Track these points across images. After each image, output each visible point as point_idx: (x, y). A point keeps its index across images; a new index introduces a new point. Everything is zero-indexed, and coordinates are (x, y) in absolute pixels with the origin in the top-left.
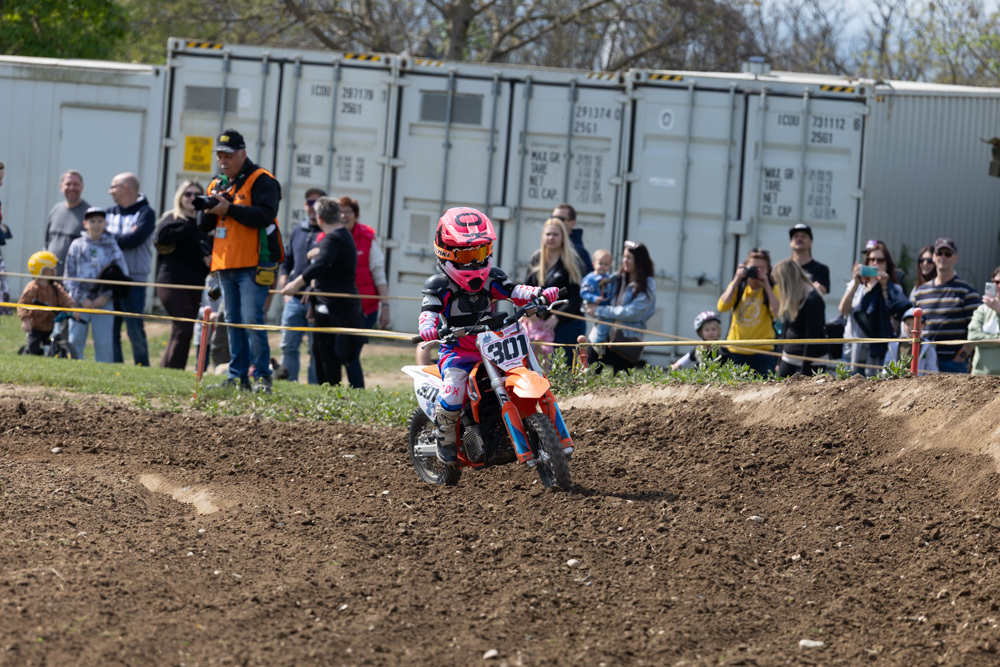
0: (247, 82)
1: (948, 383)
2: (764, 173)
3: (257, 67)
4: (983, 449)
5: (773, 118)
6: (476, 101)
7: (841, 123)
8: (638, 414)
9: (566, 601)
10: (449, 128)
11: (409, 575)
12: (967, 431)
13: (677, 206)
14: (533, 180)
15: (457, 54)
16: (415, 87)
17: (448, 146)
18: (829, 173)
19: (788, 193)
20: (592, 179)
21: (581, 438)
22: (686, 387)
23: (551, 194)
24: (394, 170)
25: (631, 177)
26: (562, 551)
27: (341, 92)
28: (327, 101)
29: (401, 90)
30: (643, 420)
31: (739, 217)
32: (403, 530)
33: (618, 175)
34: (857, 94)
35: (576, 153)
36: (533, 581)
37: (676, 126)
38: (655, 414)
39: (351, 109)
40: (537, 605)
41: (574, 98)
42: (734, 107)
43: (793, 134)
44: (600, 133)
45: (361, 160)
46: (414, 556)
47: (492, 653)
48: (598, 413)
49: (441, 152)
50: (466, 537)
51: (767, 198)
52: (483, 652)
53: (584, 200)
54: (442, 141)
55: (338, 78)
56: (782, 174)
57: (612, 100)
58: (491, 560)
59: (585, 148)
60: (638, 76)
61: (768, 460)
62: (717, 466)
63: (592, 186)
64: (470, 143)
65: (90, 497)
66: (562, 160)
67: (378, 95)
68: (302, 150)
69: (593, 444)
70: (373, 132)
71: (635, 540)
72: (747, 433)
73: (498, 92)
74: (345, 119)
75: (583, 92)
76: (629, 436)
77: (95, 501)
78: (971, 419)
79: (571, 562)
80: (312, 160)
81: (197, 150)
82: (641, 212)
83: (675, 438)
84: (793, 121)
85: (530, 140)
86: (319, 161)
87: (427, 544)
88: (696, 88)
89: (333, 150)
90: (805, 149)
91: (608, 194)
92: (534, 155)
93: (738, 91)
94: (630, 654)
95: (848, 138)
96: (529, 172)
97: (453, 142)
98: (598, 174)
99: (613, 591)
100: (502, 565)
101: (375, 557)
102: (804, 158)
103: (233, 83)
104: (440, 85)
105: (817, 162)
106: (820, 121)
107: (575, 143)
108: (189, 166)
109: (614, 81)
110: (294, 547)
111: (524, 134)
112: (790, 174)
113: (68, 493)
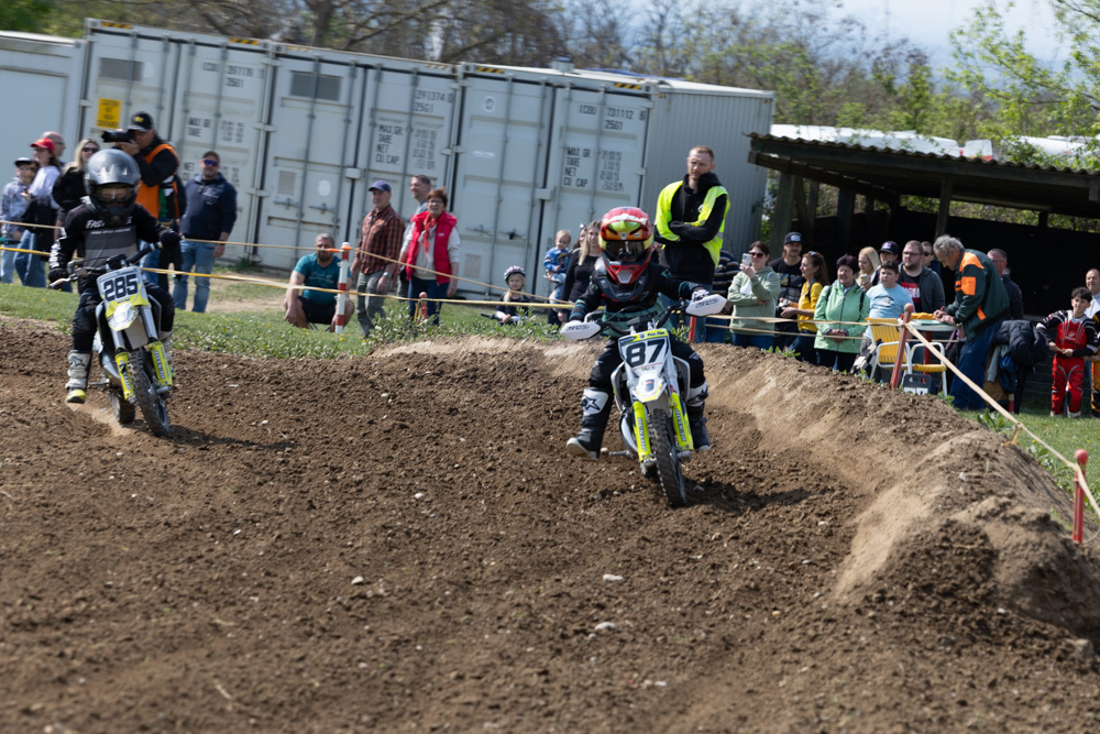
0: (151, 57)
1: (720, 351)
2: (566, 152)
3: (157, 45)
4: (747, 409)
5: (575, 108)
6: (334, 82)
7: (629, 115)
8: (467, 360)
9: (417, 531)
10: (314, 102)
11: (289, 503)
12: (734, 393)
13: (496, 175)
14: (379, 148)
15: (320, 42)
16: (287, 68)
17: (312, 117)
18: (619, 154)
19: (585, 169)
20: (427, 150)
21: (421, 378)
22: (507, 340)
23: (394, 160)
24: (268, 134)
25: (459, 149)
26: (411, 484)
27: (227, 69)
28: (213, 76)
29: (275, 69)
30: (472, 366)
31: (544, 186)
32: (281, 459)
33: (449, 147)
34: (643, 91)
35: (415, 127)
36: (388, 513)
37: (497, 110)
38: (481, 362)
39: (234, 83)
40: (392, 535)
41: (415, 83)
42: (544, 97)
43: (590, 121)
44: (435, 113)
45: (240, 124)
46: (291, 484)
47: (358, 579)
48: (435, 358)
49: (306, 121)
50: (333, 469)
51: (568, 172)
52: (352, 578)
53: (421, 166)
54: (307, 112)
55: (224, 58)
56: (581, 153)
57: (445, 86)
58: (353, 490)
59: (423, 124)
60: (467, 68)
61: (572, 406)
62: (531, 409)
63: (427, 155)
64: (330, 116)
65: (27, 419)
66: (404, 132)
67: (256, 73)
68: (193, 115)
69: (431, 384)
70: (251, 102)
71: (469, 476)
72: (556, 382)
73: (353, 75)
74: (229, 91)
75: (423, 79)
76: (460, 379)
77: (33, 422)
78: (738, 382)
79: (418, 495)
80: (202, 123)
81: (108, 110)
82: (466, 178)
83: (497, 382)
84: (591, 110)
85: (379, 115)
86: (207, 124)
87: (301, 472)
88: (515, 80)
89: (218, 115)
90: (600, 133)
91: (440, 162)
92: (382, 127)
93: (548, 84)
94: (469, 583)
95: (634, 126)
96: (376, 142)
97: (316, 113)
98: (432, 146)
99: (453, 523)
100: (363, 496)
101: (260, 484)
102: (598, 141)
103: (138, 59)
104: (306, 67)
105: (610, 145)
106: (613, 111)
107: (415, 119)
108: (101, 123)
109: (447, 71)
110: (194, 471)
111: (374, 110)
112: (587, 153)
113: (10, 414)
